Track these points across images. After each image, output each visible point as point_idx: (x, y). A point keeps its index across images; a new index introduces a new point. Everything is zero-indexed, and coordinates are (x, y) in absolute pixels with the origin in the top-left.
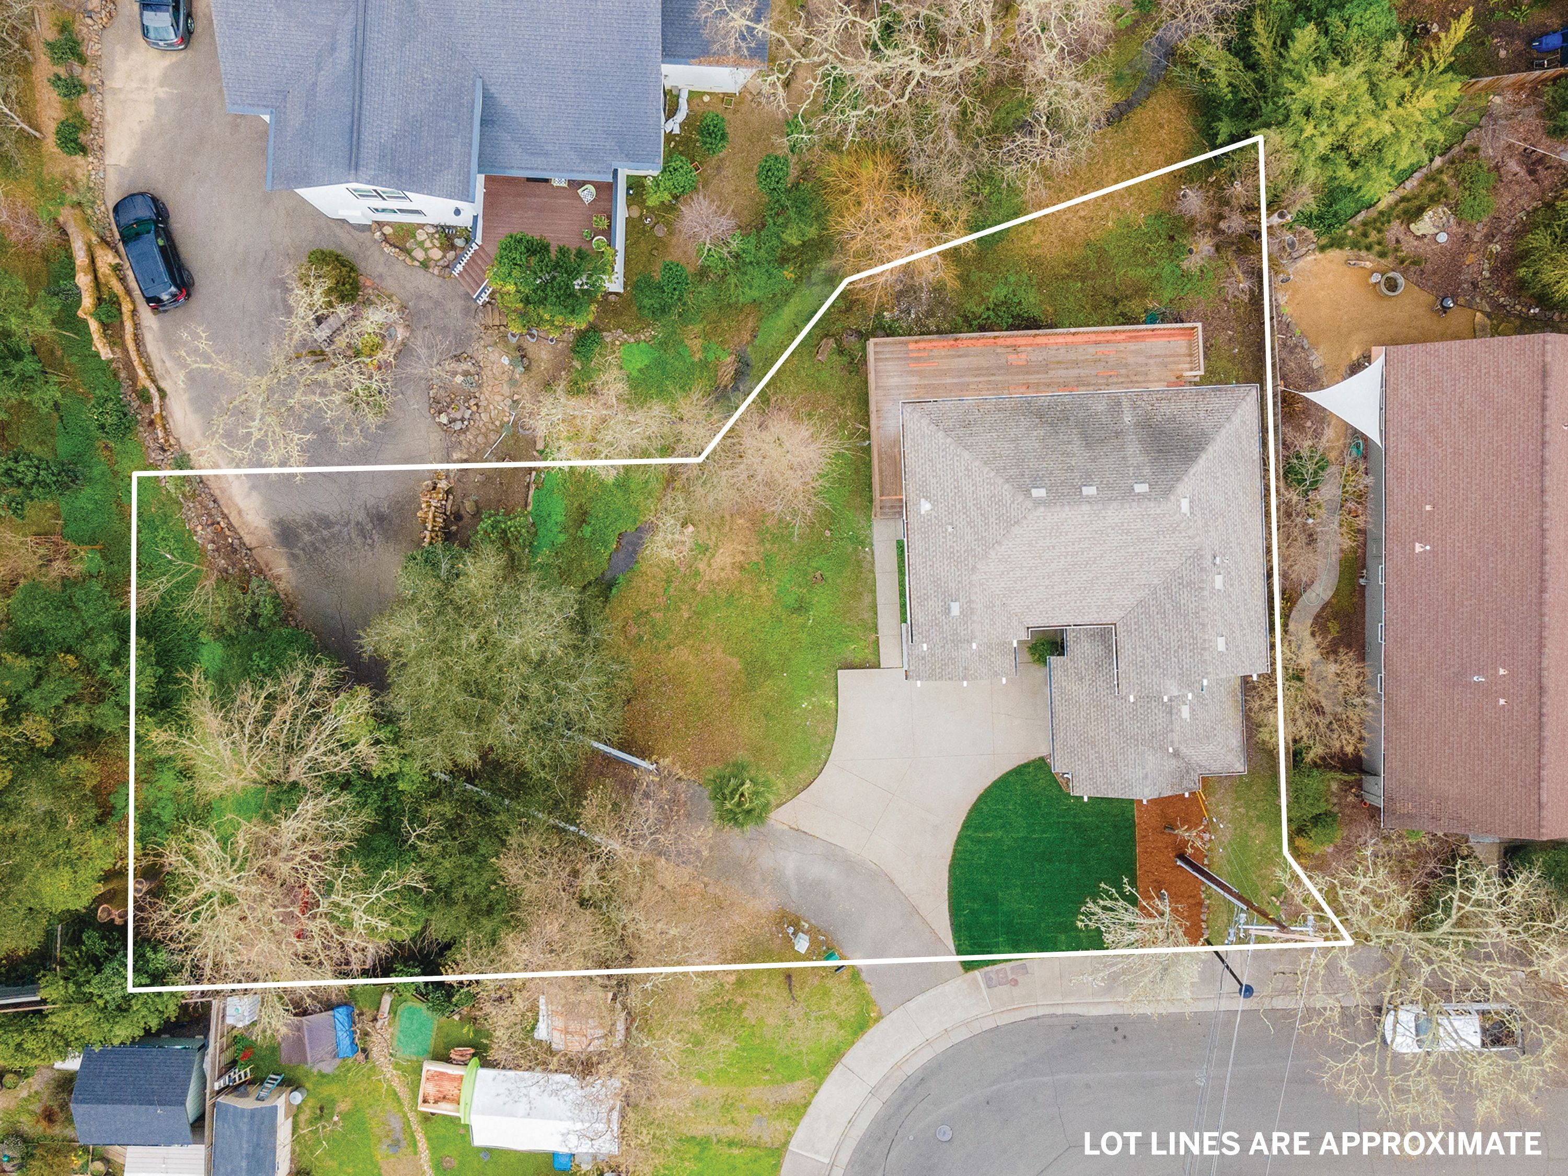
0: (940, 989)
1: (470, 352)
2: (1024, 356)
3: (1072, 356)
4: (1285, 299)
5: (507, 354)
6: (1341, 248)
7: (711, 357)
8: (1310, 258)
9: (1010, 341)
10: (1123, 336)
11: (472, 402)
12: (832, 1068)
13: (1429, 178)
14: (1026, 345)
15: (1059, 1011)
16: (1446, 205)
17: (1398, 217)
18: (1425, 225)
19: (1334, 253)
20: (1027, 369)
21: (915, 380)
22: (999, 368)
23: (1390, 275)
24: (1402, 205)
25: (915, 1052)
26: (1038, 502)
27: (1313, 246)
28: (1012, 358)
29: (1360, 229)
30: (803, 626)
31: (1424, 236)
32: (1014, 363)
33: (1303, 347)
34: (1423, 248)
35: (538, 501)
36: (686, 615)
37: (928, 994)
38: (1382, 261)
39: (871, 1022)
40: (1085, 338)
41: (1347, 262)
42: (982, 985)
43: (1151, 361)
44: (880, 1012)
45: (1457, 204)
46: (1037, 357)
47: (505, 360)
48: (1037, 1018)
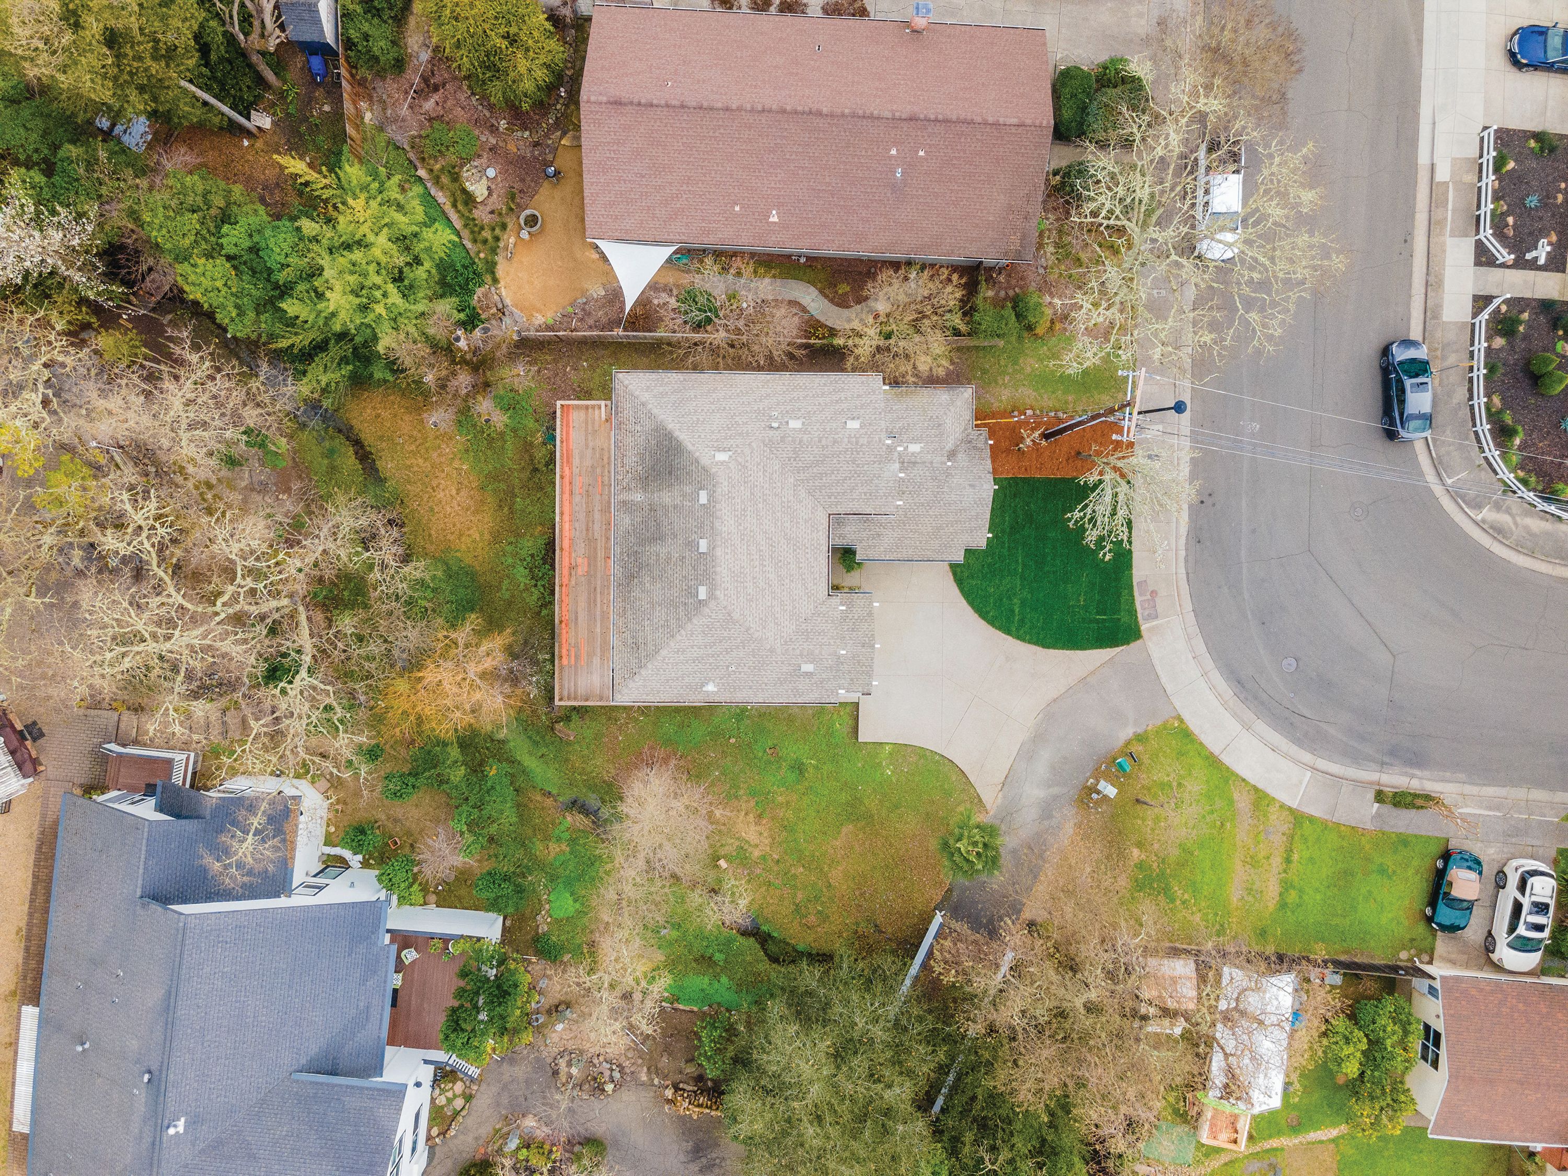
0: (1156, 662)
1: (549, 1060)
2: (580, 560)
3: (582, 516)
4: (540, 317)
5: (554, 1025)
6: (496, 264)
7: (566, 835)
8: (504, 293)
9: (566, 572)
10: (567, 470)
11: (596, 1061)
12: (1223, 764)
13: (437, 181)
14: (570, 558)
15: (1182, 553)
16: (462, 166)
17: (470, 211)
18: (479, 189)
19: (500, 271)
20: (592, 559)
21: (596, 661)
22: (589, 582)
23: (522, 222)
24: (460, 207)
25: (1212, 688)
26: (711, 596)
27: (493, 289)
28: (581, 571)
29: (480, 245)
30: (816, 768)
31: (489, 188)
32: (586, 569)
33: (585, 304)
34: (500, 189)
35: (690, 1001)
36: (801, 869)
37: (1160, 673)
38: (510, 226)
39: (1184, 726)
40: (566, 504)
41: (509, 260)
42: (1155, 623)
43: (591, 444)
44: (1174, 718)
45: (461, 158)
46: (581, 548)
47: (560, 1027)
48: (1187, 574)
